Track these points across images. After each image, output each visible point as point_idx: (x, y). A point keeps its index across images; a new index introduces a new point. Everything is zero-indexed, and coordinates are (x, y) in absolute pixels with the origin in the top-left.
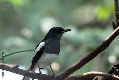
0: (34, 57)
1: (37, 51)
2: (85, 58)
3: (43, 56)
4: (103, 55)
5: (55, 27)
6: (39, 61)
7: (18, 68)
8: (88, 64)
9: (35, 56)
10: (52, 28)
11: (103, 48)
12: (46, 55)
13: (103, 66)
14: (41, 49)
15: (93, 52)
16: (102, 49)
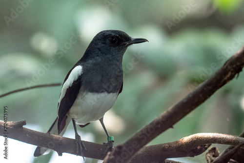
0: (62, 101)
1: (67, 87)
2: (185, 101)
3: (81, 99)
4: (227, 92)
5: (108, 31)
6: (73, 109)
7: (22, 128)
8: (191, 116)
9: (63, 98)
10: (102, 32)
11: (229, 75)
12: (86, 96)
13: (228, 120)
14: (75, 82)
15: (205, 86)
16: (226, 78)
